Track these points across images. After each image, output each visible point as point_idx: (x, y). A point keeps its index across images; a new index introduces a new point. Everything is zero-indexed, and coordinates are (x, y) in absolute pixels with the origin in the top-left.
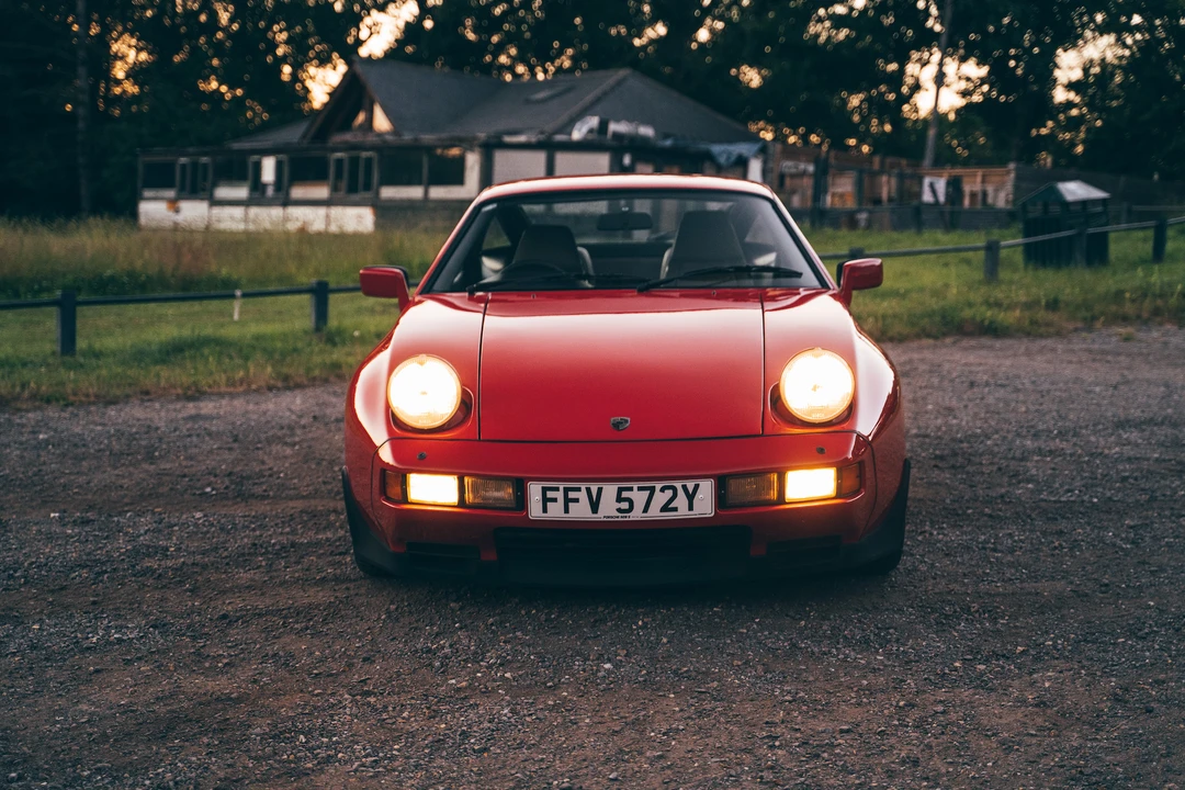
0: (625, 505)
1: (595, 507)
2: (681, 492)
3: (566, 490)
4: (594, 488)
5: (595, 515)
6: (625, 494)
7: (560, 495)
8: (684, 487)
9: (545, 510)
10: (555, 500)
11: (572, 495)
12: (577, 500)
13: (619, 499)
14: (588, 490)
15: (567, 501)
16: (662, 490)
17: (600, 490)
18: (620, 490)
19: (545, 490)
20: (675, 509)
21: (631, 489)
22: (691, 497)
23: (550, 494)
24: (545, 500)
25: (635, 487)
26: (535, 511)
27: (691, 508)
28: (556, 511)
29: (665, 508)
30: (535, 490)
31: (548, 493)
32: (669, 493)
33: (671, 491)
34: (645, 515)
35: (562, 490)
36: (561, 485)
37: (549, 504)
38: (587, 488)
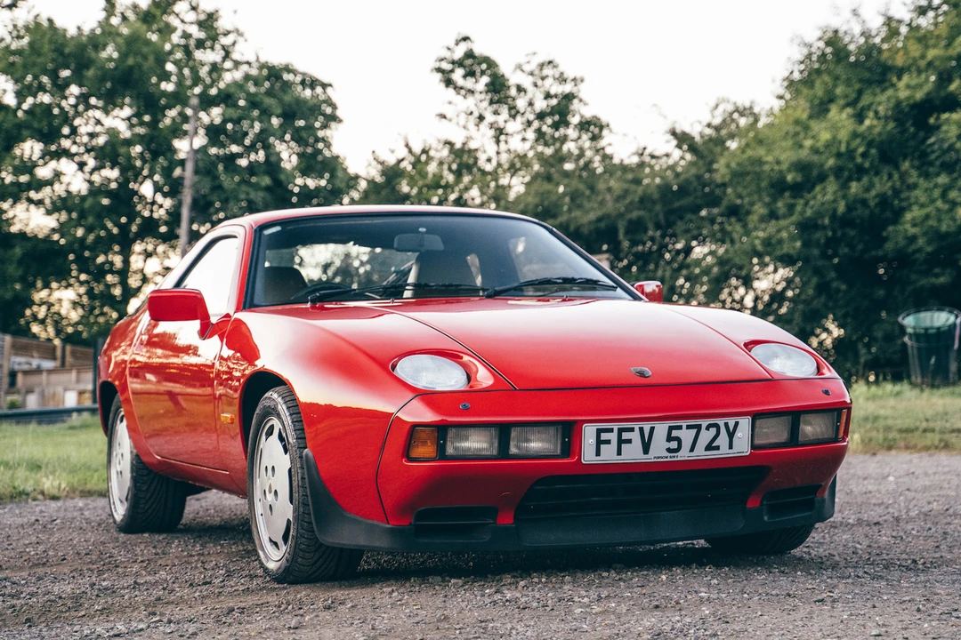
0: (674, 445)
1: (646, 448)
2: (723, 430)
3: (621, 431)
4: (647, 427)
5: (646, 456)
6: (675, 433)
7: (613, 437)
8: (726, 425)
9: (598, 453)
10: (608, 442)
11: (625, 436)
12: (629, 441)
13: (670, 439)
14: (641, 430)
15: (621, 442)
16: (708, 428)
17: (652, 429)
18: (671, 429)
19: (599, 431)
20: (717, 448)
21: (680, 428)
22: (731, 435)
23: (604, 436)
24: (599, 442)
25: (684, 425)
26: (588, 456)
27: (731, 447)
28: (609, 455)
29: (709, 447)
30: (589, 432)
31: (602, 434)
32: (713, 431)
33: (715, 429)
34: (692, 454)
35: (616, 431)
36: (616, 426)
37: (603, 447)
38: (640, 428)
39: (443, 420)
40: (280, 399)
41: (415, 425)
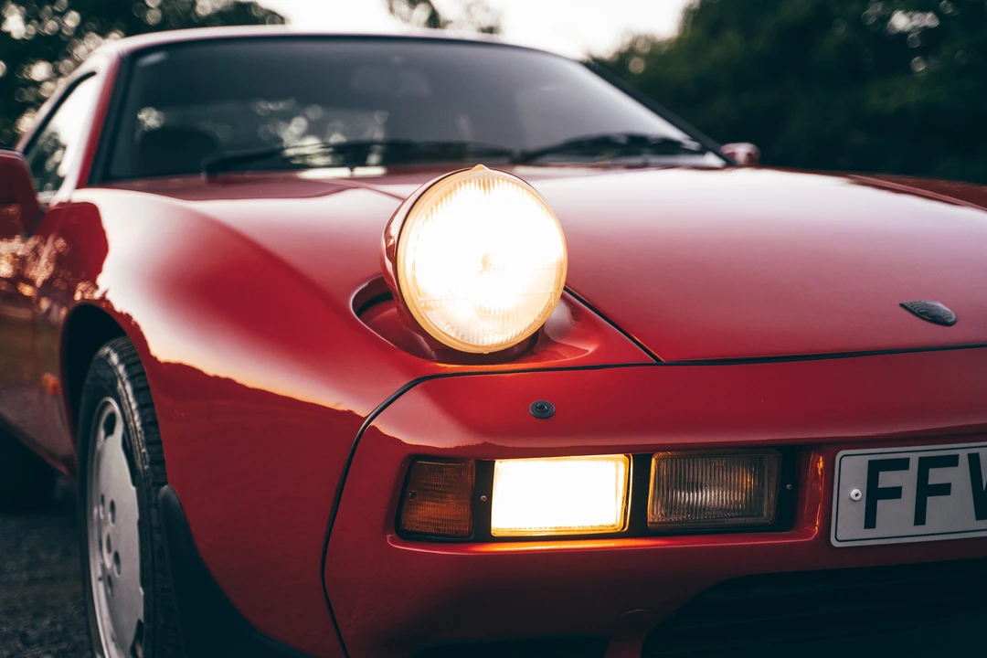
1: (983, 502)
3: (925, 464)
5: (982, 524)
7: (906, 480)
9: (870, 521)
10: (895, 493)
11: (936, 476)
12: (944, 489)
14: (974, 461)
15: (925, 490)
19: (875, 468)
23: (887, 479)
24: (875, 494)
26: (848, 529)
28: (896, 522)
30: (851, 472)
31: (882, 474)
35: (914, 465)
36: (914, 455)
37: (882, 505)
38: (970, 456)
39: (485, 444)
40: (121, 369)
41: (417, 458)
